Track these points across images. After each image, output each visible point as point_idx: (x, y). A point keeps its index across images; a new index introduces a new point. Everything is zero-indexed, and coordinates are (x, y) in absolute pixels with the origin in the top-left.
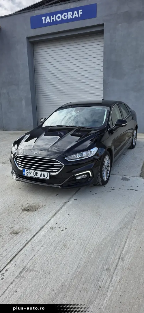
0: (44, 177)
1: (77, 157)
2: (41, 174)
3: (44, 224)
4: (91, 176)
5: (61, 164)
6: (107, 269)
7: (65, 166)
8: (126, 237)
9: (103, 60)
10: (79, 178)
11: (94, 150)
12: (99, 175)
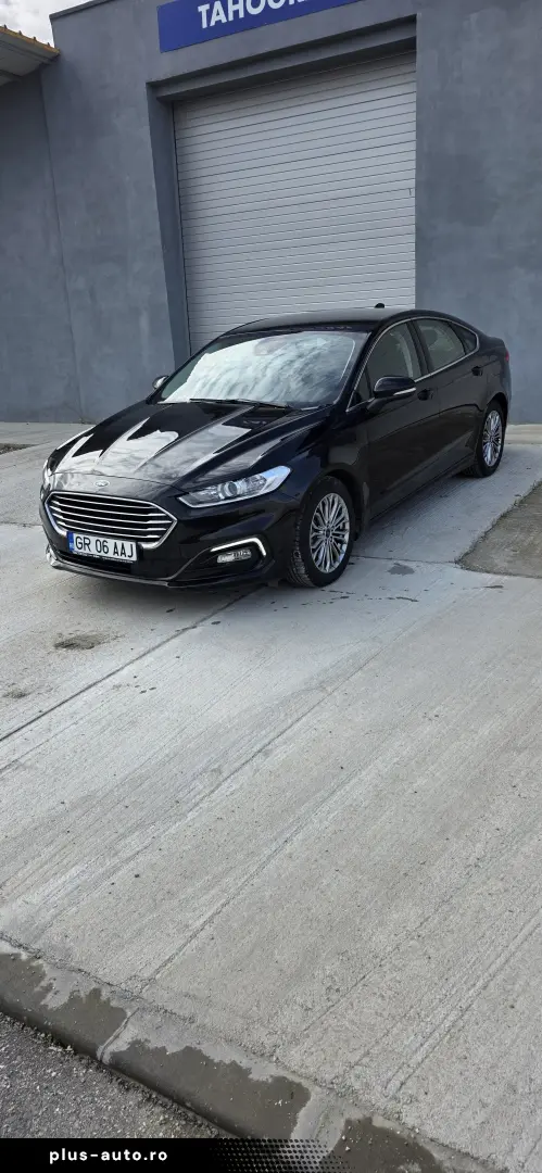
0: (123, 557)
1: (219, 494)
2: (116, 547)
3: (100, 678)
4: (264, 553)
5: (167, 518)
6: (214, 770)
7: (179, 521)
8: (306, 709)
9: (413, 156)
10: (229, 558)
11: (276, 476)
12: (297, 554)
